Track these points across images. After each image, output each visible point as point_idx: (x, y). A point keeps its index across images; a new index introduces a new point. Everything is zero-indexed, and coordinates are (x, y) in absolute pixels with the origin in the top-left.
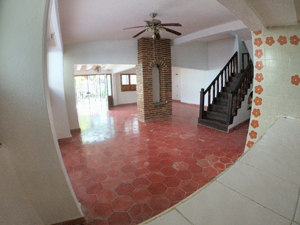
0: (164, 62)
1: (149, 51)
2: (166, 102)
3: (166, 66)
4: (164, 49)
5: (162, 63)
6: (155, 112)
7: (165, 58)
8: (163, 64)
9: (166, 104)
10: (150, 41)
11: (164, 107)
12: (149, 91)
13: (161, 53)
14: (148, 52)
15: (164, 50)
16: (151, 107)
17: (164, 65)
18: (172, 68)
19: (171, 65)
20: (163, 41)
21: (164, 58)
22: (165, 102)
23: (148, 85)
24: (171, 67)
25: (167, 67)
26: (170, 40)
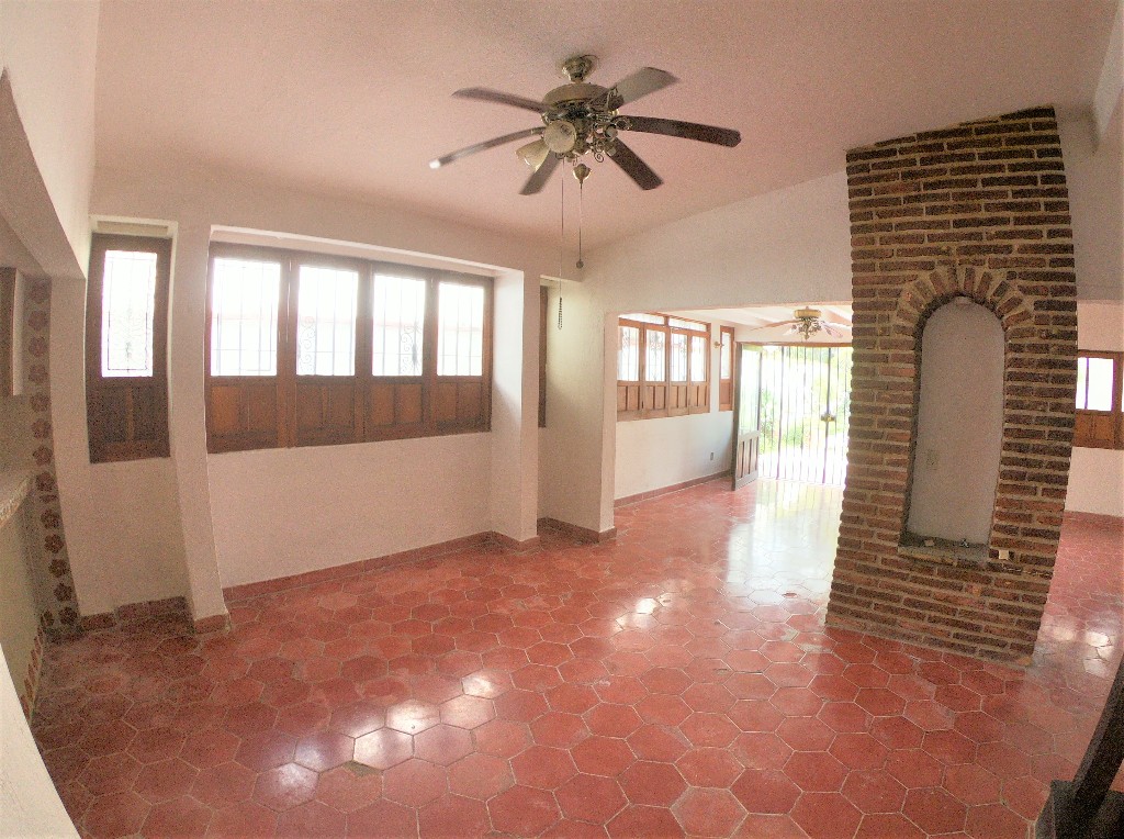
0: (1012, 276)
1: (895, 220)
2: (1003, 554)
3: (1028, 303)
4: (1009, 181)
5: (995, 284)
6: (906, 596)
7: (1016, 243)
8: (1002, 289)
9: (993, 568)
10: (899, 157)
11: (977, 587)
12: (887, 457)
13: (983, 215)
14: (888, 227)
15: (1008, 188)
16: (880, 557)
17: (1014, 293)
18: (1084, 311)
19: (1073, 291)
20: (999, 130)
21: (1008, 249)
22: (995, 555)
23: (883, 424)
24: (1073, 307)
25: (1038, 305)
26: (1050, 112)
